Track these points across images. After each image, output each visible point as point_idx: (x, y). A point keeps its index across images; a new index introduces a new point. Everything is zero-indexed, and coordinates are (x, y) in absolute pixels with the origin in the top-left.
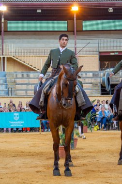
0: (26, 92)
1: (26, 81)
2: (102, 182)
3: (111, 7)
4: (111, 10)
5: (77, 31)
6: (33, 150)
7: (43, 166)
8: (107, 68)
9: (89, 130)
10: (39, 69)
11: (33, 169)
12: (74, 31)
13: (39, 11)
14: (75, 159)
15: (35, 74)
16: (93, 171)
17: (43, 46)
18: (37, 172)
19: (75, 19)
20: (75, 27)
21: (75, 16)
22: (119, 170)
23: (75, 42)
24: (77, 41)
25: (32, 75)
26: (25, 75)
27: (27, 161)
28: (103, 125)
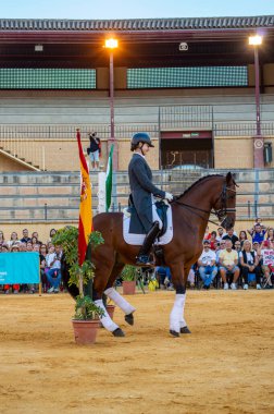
0: (13, 213)
1: (12, 190)
2: (161, 391)
3: (184, 40)
4: (183, 46)
5: (115, 90)
6: (25, 328)
7: (44, 360)
8: (177, 164)
9: (138, 289)
10: (38, 167)
11: (23, 366)
12: (108, 90)
13: (39, 48)
14: (109, 346)
15: (30, 176)
16: (145, 371)
17: (47, 119)
18: (32, 372)
19: (111, 65)
20: (112, 80)
21: (111, 60)
22: (196, 368)
23: (112, 112)
24: (116, 110)
25: (24, 178)
26: (10, 178)
27: (11, 351)
28: (167, 279)
